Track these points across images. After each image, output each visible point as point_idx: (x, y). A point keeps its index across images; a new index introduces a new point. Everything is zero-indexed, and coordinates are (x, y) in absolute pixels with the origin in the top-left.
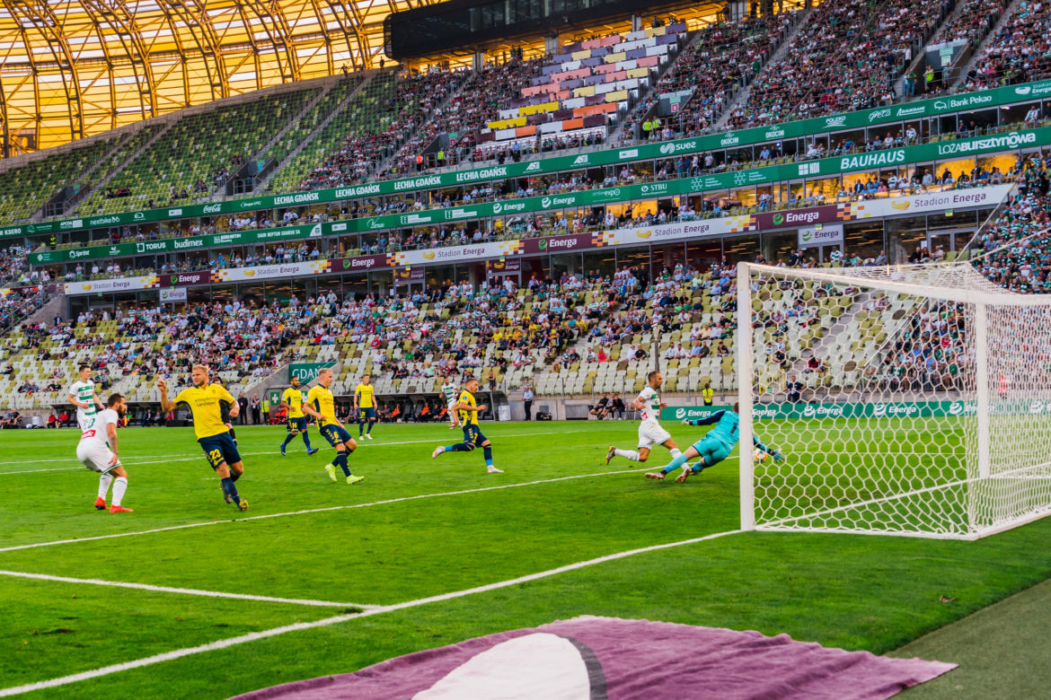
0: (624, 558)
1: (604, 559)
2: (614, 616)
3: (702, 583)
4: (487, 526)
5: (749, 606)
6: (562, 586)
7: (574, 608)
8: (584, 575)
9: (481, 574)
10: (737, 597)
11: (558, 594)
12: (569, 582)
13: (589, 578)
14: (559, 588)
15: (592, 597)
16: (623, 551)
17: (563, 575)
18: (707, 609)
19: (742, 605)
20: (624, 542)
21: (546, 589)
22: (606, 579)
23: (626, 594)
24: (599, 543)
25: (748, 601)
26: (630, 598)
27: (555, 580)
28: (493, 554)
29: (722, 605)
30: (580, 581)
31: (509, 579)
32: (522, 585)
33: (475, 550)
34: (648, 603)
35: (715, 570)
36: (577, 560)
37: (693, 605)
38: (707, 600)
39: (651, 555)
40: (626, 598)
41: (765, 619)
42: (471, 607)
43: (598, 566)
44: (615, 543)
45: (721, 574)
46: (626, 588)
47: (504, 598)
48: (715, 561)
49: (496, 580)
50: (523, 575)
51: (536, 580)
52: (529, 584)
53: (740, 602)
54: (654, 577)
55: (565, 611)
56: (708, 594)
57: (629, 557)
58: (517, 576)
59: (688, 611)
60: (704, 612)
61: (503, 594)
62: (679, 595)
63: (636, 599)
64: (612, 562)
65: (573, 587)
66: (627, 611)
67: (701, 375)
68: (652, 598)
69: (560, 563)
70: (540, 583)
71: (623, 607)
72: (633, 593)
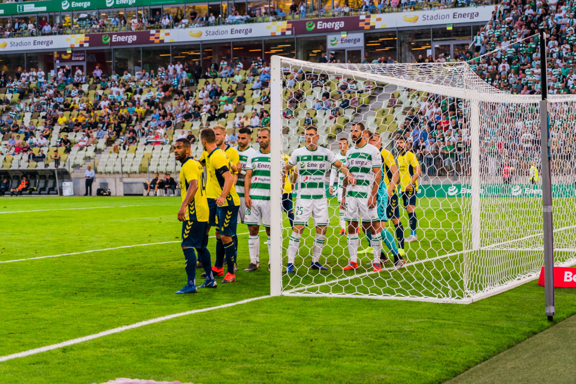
0: (163, 322)
1: (144, 323)
2: (149, 378)
3: (232, 345)
4: (38, 292)
5: (274, 367)
6: (102, 350)
7: (112, 371)
8: (124, 339)
9: (26, 339)
10: (263, 358)
11: (98, 358)
12: (110, 345)
13: (129, 342)
14: (99, 352)
15: (129, 360)
16: (163, 316)
17: (105, 339)
18: (235, 369)
19: (267, 366)
20: (164, 307)
21: (88, 353)
22: (147, 342)
23: (162, 356)
24: (141, 308)
25: (273, 362)
26: (166, 361)
27: (96, 344)
28: (39, 320)
29: (249, 366)
30: (120, 345)
31: (53, 343)
32: (64, 350)
33: (23, 316)
34: (181, 365)
35: (245, 333)
36: (119, 324)
37: (223, 367)
38: (236, 361)
39: (187, 319)
40: (161, 360)
41: (287, 379)
42: (11, 372)
43: (138, 330)
44: (156, 308)
45: (250, 336)
46: (162, 351)
47: (46, 362)
48: (245, 324)
49: (40, 345)
50: (66, 340)
51: (78, 344)
52: (71, 348)
53: (266, 363)
54: (189, 340)
55: (103, 374)
56: (236, 356)
57: (167, 321)
58: (61, 341)
59: (218, 371)
60: (232, 373)
61: (45, 358)
62: (211, 357)
63: (171, 362)
64: (152, 326)
65: (113, 350)
66: (161, 373)
68: (186, 361)
69: (104, 328)
70: (82, 347)
71: (159, 369)
72: (167, 356)
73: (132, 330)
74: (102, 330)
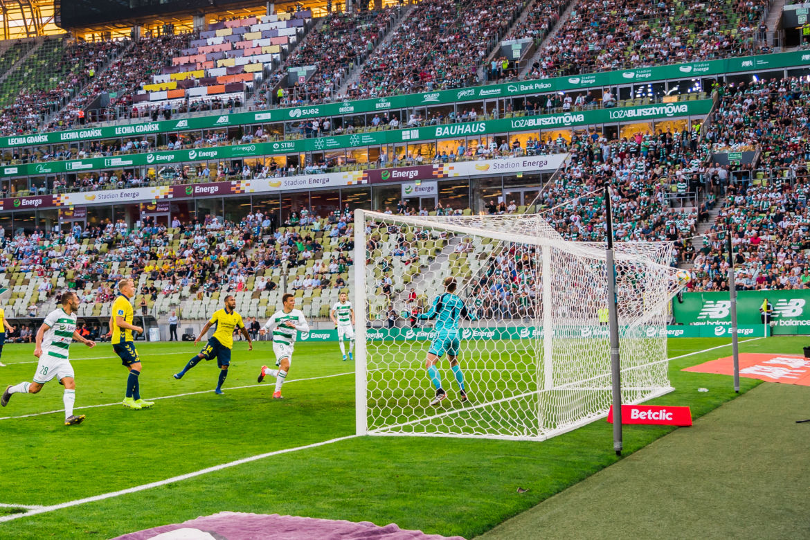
0: (258, 460)
1: (240, 461)
2: (249, 512)
3: (324, 481)
4: (139, 433)
5: (364, 500)
6: (204, 486)
7: (215, 505)
8: (223, 476)
9: (133, 477)
10: (354, 493)
11: (201, 493)
12: (211, 482)
13: (228, 478)
14: (201, 488)
15: (230, 495)
16: (257, 454)
17: (205, 476)
18: (328, 503)
19: (358, 499)
20: (257, 447)
21: (192, 489)
22: (243, 479)
23: (260, 491)
24: (236, 447)
25: (363, 496)
26: (264, 496)
27: (198, 481)
28: (144, 459)
29: (341, 500)
30: (221, 482)
31: (159, 480)
32: (170, 486)
34: (278, 499)
35: (336, 470)
36: (217, 463)
37: (316, 501)
38: (329, 496)
39: (280, 457)
40: (260, 495)
41: (377, 511)
42: (124, 506)
43: (235, 468)
44: (250, 447)
45: (340, 473)
46: (259, 487)
47: (154, 497)
48: (335, 462)
49: (147, 482)
50: (170, 477)
51: (181, 481)
52: (176, 485)
53: (356, 497)
54: (284, 477)
55: (207, 508)
56: (329, 491)
57: (262, 459)
58: (165, 478)
59: (313, 505)
60: (326, 507)
61: (152, 494)
62: (305, 492)
63: (268, 496)
64: (247, 464)
65: (214, 486)
66: (260, 507)
67: (322, 304)
68: (282, 495)
69: (203, 466)
70: (186, 483)
71: (258, 504)
72: (265, 491)
73: (230, 468)
74: (202, 469)
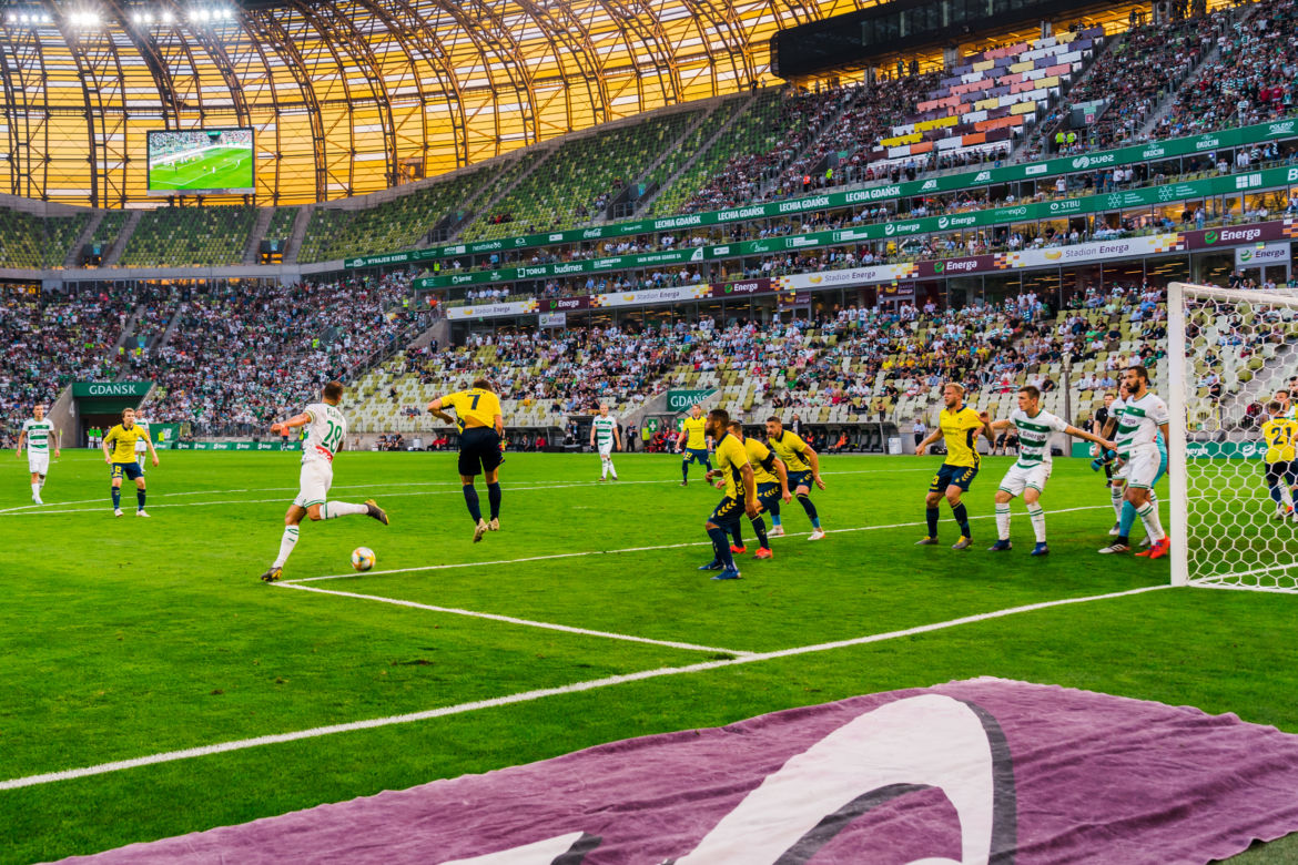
0: (1032, 611)
1: (1008, 612)
2: (1019, 679)
3: (1125, 645)
4: (875, 568)
5: (1185, 677)
6: (959, 641)
7: (973, 667)
8: (985, 629)
9: (867, 623)
10: (1169, 664)
11: (955, 651)
12: (968, 636)
13: (991, 632)
14: (955, 644)
15: (994, 655)
16: (1031, 604)
18: (1132, 676)
19: (1177, 674)
20: (1030, 593)
21: (941, 644)
22: (1010, 635)
23: (1034, 653)
24: (1002, 593)
25: (1183, 670)
26: (1039, 659)
27: (952, 634)
28: (880, 601)
29: (1151, 673)
30: (981, 636)
31: (898, 629)
32: (913, 638)
33: (861, 595)
34: (1060, 665)
35: (1142, 631)
36: (977, 612)
37: (1116, 671)
38: (1132, 666)
40: (1034, 658)
41: (1206, 693)
42: (854, 659)
43: (1000, 619)
44: (1020, 594)
45: (1149, 636)
46: (1034, 647)
47: (893, 651)
48: (1141, 620)
49: (883, 631)
50: (914, 626)
51: (929, 632)
52: (921, 636)
53: (1173, 670)
54: (1068, 636)
55: (962, 670)
56: (1131, 659)
57: (1038, 610)
58: (907, 627)
59: (1111, 678)
60: (1129, 680)
61: (892, 647)
62: (1098, 658)
63: (1046, 660)
64: (1017, 615)
65: (972, 642)
66: (1035, 673)
68: (1065, 660)
69: (958, 615)
70: (934, 635)
71: (1032, 669)
72: (1042, 653)
73: (994, 619)
74: (956, 618)
